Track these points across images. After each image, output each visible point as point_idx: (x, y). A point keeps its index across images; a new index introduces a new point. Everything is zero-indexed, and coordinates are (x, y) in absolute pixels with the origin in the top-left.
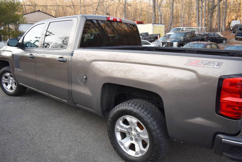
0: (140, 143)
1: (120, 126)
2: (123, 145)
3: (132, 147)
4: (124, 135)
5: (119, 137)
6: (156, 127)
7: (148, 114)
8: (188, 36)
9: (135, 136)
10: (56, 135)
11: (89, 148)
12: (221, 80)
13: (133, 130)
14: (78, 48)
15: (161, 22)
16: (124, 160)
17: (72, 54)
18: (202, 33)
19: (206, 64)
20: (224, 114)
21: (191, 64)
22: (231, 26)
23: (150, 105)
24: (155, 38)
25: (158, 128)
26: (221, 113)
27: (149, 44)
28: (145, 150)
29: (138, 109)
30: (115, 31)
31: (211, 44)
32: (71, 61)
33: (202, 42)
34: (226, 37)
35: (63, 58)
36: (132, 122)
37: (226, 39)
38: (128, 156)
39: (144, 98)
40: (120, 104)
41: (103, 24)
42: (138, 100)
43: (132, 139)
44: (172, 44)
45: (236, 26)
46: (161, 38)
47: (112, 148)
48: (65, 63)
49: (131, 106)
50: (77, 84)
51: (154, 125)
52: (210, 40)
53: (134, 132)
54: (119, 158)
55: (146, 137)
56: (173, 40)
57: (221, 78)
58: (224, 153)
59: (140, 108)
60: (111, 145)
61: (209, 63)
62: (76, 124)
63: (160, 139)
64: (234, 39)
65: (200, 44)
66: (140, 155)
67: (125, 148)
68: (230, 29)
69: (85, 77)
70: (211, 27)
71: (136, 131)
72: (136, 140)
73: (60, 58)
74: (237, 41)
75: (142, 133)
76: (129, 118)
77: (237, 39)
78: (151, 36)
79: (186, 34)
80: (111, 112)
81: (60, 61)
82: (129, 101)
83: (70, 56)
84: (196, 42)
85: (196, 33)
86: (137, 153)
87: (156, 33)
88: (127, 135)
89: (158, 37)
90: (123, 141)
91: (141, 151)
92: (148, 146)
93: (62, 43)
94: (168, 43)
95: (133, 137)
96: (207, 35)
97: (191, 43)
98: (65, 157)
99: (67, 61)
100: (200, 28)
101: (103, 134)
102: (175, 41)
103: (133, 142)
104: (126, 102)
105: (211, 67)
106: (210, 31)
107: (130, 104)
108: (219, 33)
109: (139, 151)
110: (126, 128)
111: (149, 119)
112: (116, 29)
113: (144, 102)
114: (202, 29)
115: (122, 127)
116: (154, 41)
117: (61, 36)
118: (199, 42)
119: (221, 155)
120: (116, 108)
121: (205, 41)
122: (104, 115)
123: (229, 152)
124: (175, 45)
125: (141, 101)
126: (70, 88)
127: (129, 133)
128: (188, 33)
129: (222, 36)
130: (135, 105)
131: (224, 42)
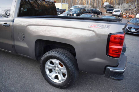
0: (62, 75)
1: (48, 65)
2: (50, 76)
3: (57, 77)
4: (51, 71)
5: (48, 72)
6: (71, 65)
7: (66, 57)
8: (82, 10)
9: (58, 71)
10: (6, 74)
11: (29, 80)
12: (109, 36)
13: (57, 67)
14: (17, 17)
15: (66, 2)
16: (52, 85)
17: (13, 21)
18: (89, 9)
19: (100, 27)
20: (111, 55)
21: (92, 27)
22: (104, 5)
23: (66, 52)
24: (63, 11)
25: (72, 65)
26: (109, 54)
27: (60, 15)
28: (65, 78)
29: (59, 55)
30: (40, 6)
31: (94, 15)
32: (13, 26)
33: (89, 14)
34: (102, 11)
35: (7, 24)
36: (55, 63)
37: (102, 13)
38: (54, 83)
39: (62, 48)
40: (48, 52)
41: (32, 1)
42: (58, 49)
43: (56, 73)
44: (73, 15)
45: (107, 6)
46: (67, 11)
47: (44, 78)
48: (8, 27)
49: (55, 53)
50: (18, 40)
51: (69, 64)
52: (93, 13)
53: (57, 69)
54: (48, 84)
55: (65, 71)
56: (73, 12)
57: (109, 35)
58: (110, 77)
59: (61, 54)
60: (43, 77)
61: (102, 26)
62: (19, 66)
63: (74, 72)
64: (106, 12)
65: (88, 15)
66: (62, 82)
67: (52, 78)
68: (103, 7)
69: (23, 36)
70: (94, 6)
71: (59, 68)
72: (59, 73)
73: (5, 24)
74: (107, 14)
75: (63, 69)
76: (54, 61)
77: (107, 12)
78: (61, 10)
79: (80, 9)
80: (42, 57)
81: (5, 26)
82: (53, 50)
83: (12, 23)
84: (86, 14)
85: (86, 9)
86: (60, 81)
87: (63, 8)
88: (53, 70)
89: (65, 11)
90: (50, 74)
91: (62, 79)
92: (66, 76)
93: (5, 14)
94: (71, 14)
95: (57, 72)
96: (92, 10)
97: (83, 14)
98: (14, 88)
99: (10, 26)
100: (88, 6)
101: (37, 70)
102: (74, 13)
103: (57, 74)
104: (51, 51)
105: (104, 28)
106: (93, 8)
107: (54, 52)
108: (98, 9)
109: (61, 80)
110: (52, 67)
111: (67, 60)
112: (40, 5)
113: (63, 50)
114: (89, 6)
115: (49, 66)
116: (62, 13)
117: (4, 9)
118: (88, 14)
119: (109, 77)
120: (45, 55)
121: (91, 13)
122: (37, 59)
123: (113, 76)
124: (75, 15)
125: (61, 49)
126: (13, 44)
127: (54, 69)
128: (82, 8)
129: (99, 11)
130: (58, 53)
131: (101, 14)
